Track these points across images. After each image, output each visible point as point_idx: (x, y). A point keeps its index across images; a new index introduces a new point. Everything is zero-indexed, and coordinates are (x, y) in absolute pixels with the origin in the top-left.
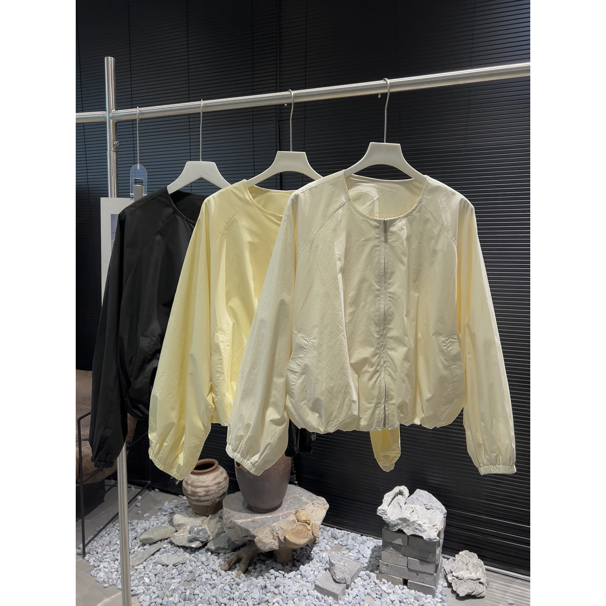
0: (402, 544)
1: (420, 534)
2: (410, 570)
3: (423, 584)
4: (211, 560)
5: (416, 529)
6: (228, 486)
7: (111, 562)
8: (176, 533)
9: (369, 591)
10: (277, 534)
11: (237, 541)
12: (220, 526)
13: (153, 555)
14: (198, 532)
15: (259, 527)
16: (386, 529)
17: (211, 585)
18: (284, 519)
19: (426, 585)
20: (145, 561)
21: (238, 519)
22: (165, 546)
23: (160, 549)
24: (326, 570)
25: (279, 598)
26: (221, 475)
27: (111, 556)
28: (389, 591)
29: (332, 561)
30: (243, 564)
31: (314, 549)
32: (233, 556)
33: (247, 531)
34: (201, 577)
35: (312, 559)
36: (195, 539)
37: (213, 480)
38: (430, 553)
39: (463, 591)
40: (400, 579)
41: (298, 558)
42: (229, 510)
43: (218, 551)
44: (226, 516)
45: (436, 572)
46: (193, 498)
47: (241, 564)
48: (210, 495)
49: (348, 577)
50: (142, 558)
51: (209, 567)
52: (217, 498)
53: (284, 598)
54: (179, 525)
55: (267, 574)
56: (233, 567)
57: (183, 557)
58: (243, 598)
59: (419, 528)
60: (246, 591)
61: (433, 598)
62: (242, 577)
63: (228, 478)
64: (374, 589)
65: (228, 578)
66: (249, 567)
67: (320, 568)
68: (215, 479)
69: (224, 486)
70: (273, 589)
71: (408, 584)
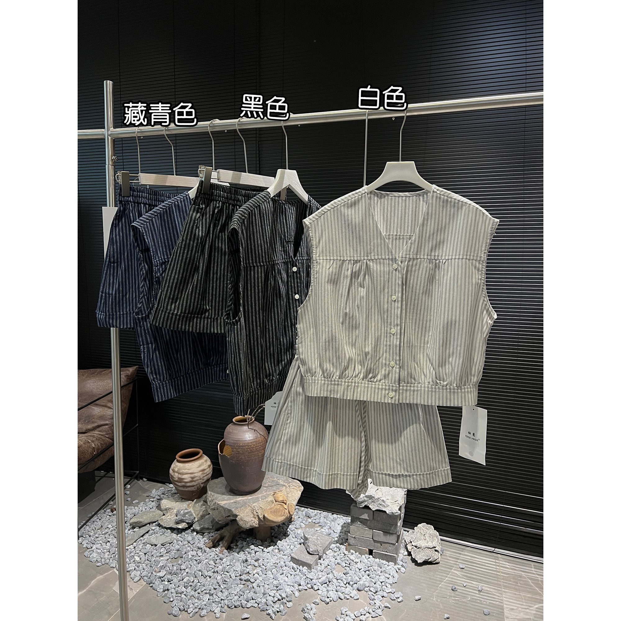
0: (368, 519)
1: (384, 509)
2: (375, 541)
3: (387, 553)
4: (196, 538)
5: (381, 505)
6: (212, 473)
7: (103, 544)
8: (164, 516)
9: (339, 561)
10: (257, 513)
11: (220, 521)
12: (204, 509)
13: (142, 536)
14: (185, 514)
15: (241, 507)
16: (354, 506)
17: (196, 561)
18: (264, 499)
19: (389, 554)
20: (135, 542)
21: (222, 501)
22: (153, 528)
23: (149, 531)
24: (300, 544)
25: (258, 570)
26: (205, 463)
27: (102, 539)
28: (357, 560)
29: (307, 536)
30: (226, 541)
31: (290, 526)
32: (217, 535)
33: (230, 511)
34: (188, 554)
35: (288, 536)
36: (182, 521)
37: (198, 467)
38: (392, 525)
39: (421, 558)
40: (366, 550)
41: (276, 535)
42: (213, 494)
43: (203, 531)
44: (210, 499)
45: (397, 542)
46: (179, 484)
47: (224, 542)
48: (195, 481)
49: (320, 549)
50: (132, 539)
51: (194, 545)
52: (202, 483)
53: (263, 569)
54: (166, 509)
55: (248, 549)
56: (217, 545)
57: (170, 537)
58: (226, 571)
59: (383, 503)
60: (228, 564)
61: (395, 564)
62: (225, 553)
63: (212, 466)
64: (344, 559)
65: (213, 554)
66: (231, 543)
67: (295, 543)
68: (200, 466)
69: (208, 473)
70: (253, 562)
71: (373, 553)
